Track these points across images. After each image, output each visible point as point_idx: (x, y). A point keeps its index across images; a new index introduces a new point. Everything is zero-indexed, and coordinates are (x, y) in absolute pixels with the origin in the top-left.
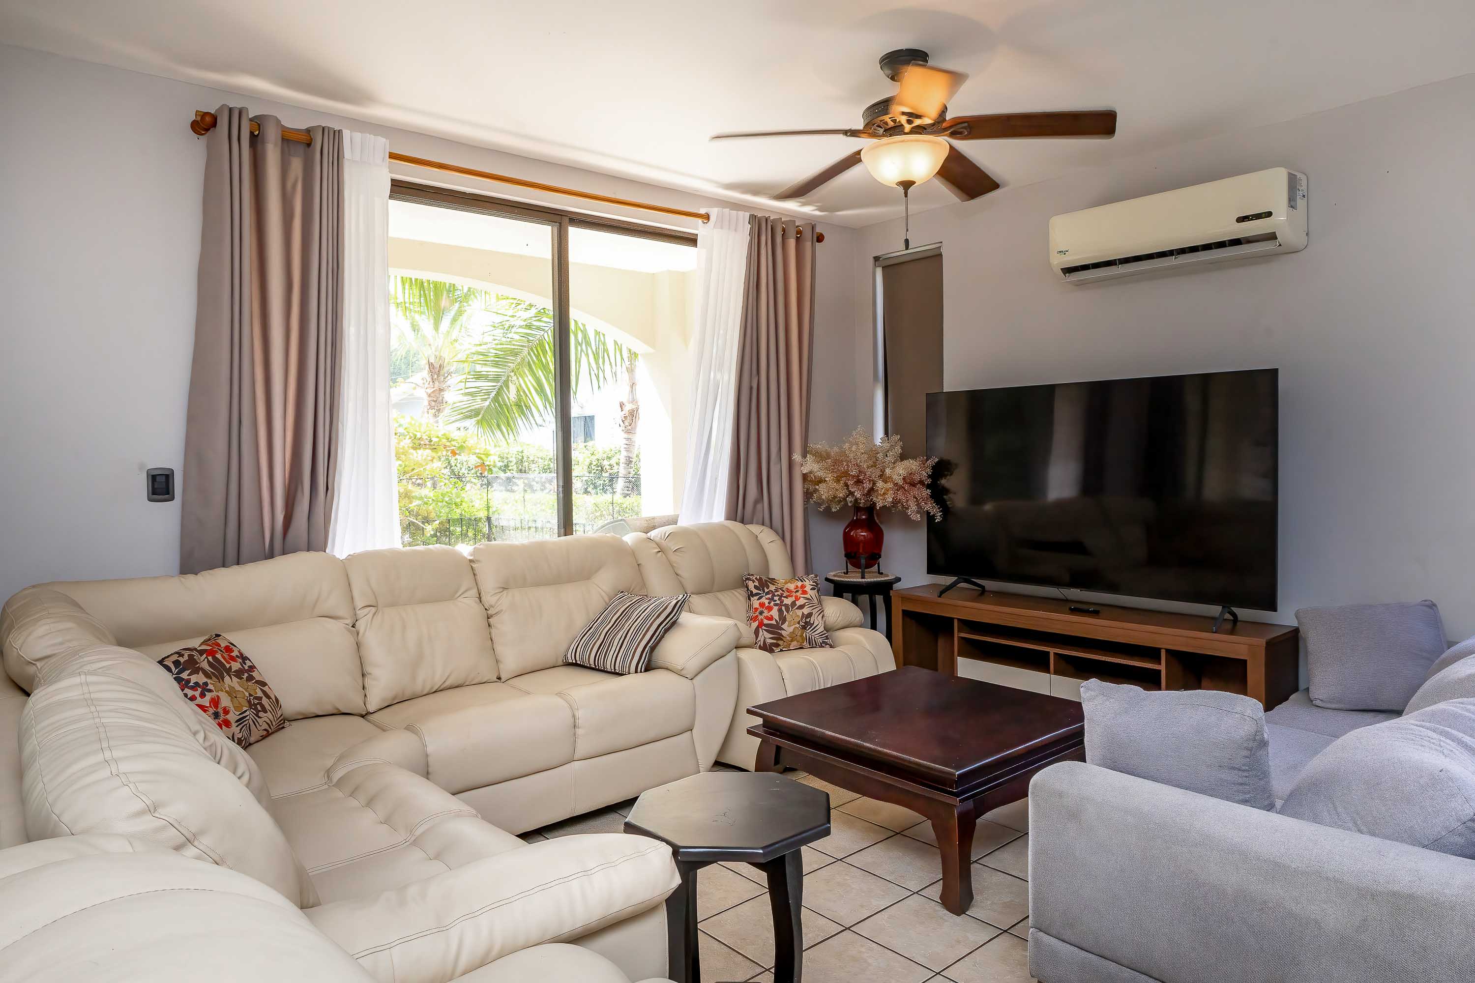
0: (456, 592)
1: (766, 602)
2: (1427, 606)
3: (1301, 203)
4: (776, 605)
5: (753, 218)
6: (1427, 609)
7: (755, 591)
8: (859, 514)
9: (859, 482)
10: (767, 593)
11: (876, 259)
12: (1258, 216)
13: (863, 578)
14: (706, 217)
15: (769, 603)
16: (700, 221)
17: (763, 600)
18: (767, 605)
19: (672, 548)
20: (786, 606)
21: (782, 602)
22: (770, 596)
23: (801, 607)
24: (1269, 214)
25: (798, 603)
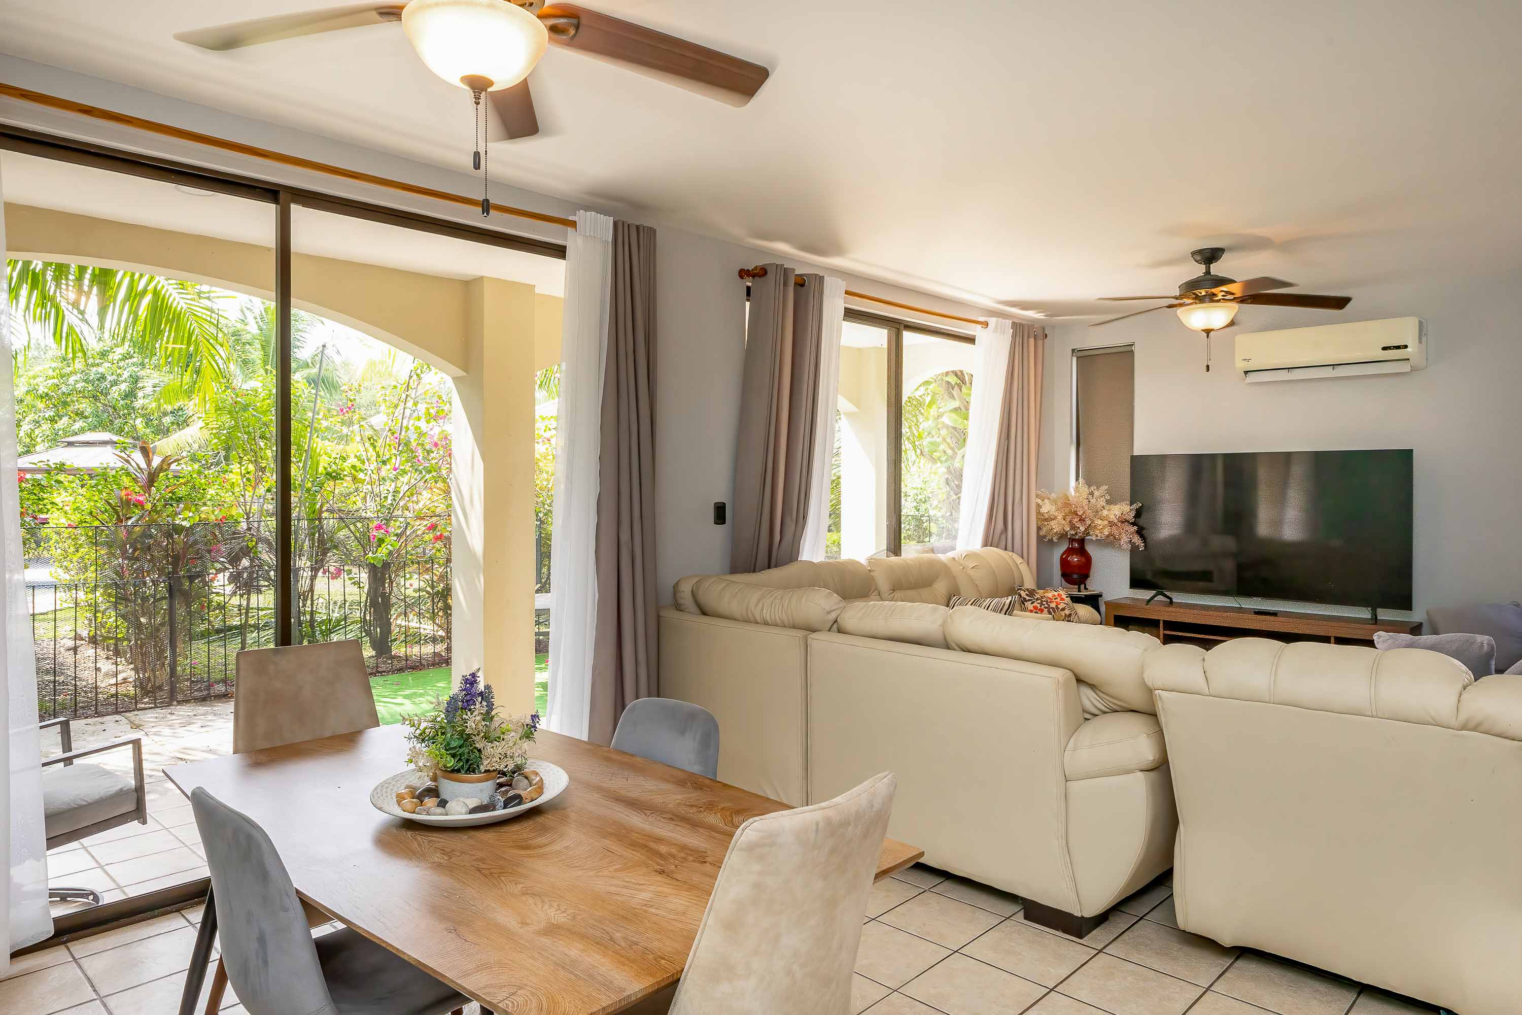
0: (870, 591)
1: (1039, 605)
2: (1515, 605)
3: (1424, 339)
4: (1045, 608)
5: (1014, 325)
6: (1516, 608)
7: (1028, 598)
8: (1074, 543)
9: (1082, 520)
10: (1037, 599)
11: (1073, 350)
12: (1398, 347)
13: (1079, 591)
14: (986, 324)
15: (1041, 606)
16: (979, 326)
17: (1035, 604)
18: (1039, 607)
19: (970, 565)
20: (1053, 608)
21: (1049, 605)
22: (1039, 601)
23: (1063, 609)
24: (1406, 347)
25: (1060, 607)
